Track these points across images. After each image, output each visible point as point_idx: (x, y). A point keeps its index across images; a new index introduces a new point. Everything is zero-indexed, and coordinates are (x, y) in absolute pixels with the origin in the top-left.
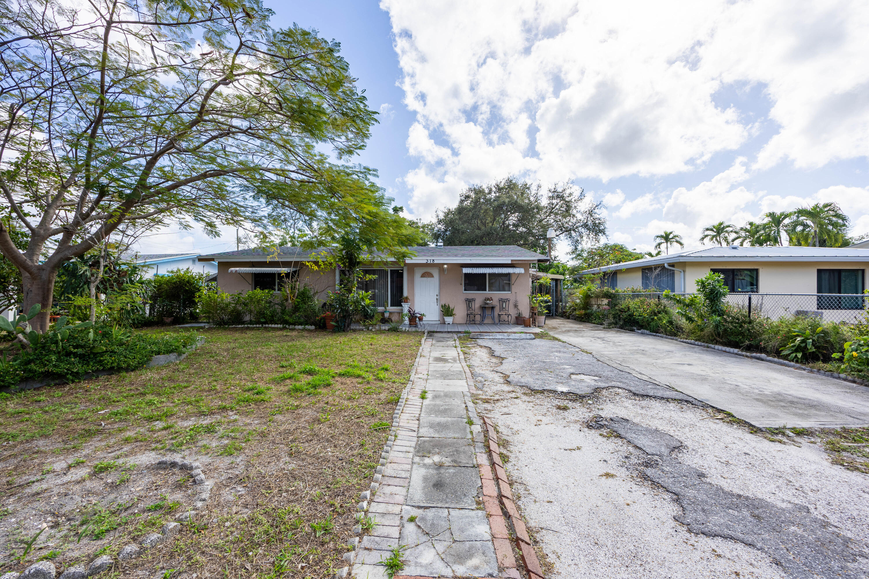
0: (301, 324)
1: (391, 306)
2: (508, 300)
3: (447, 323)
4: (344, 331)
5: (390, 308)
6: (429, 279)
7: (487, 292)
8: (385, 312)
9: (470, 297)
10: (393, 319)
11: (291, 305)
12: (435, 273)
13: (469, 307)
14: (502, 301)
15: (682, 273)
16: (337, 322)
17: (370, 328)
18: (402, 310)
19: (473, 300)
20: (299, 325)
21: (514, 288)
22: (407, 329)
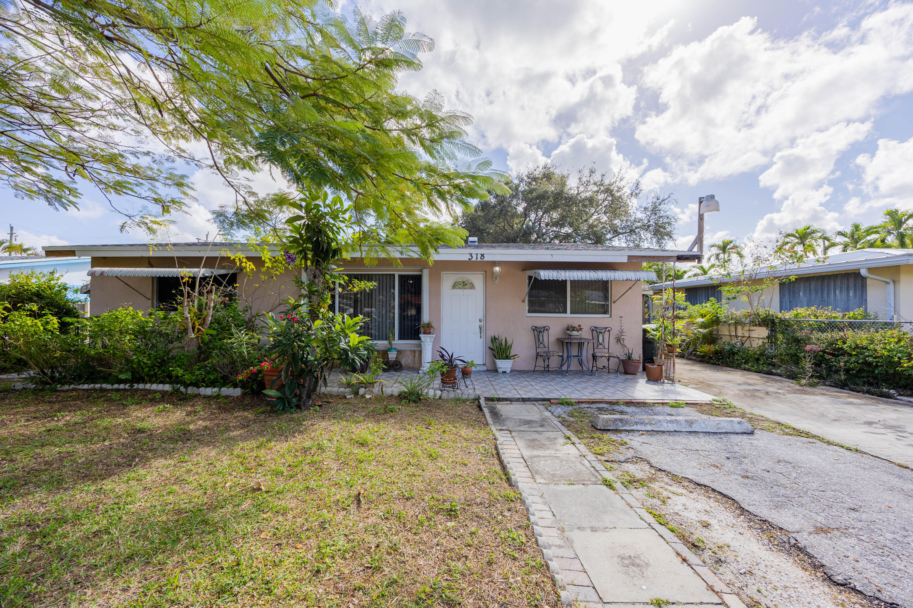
0: (212, 384)
1: (400, 338)
2: (607, 330)
3: (500, 370)
4: (298, 407)
5: (397, 343)
6: (467, 292)
7: (568, 315)
8: (390, 349)
9: (540, 323)
10: (403, 362)
11: (195, 343)
12: (477, 279)
13: (538, 341)
14: (596, 331)
15: (891, 286)
16: (281, 388)
17: (362, 391)
18: (420, 346)
19: (546, 329)
20: (207, 386)
21: (615, 309)
22: (439, 393)
